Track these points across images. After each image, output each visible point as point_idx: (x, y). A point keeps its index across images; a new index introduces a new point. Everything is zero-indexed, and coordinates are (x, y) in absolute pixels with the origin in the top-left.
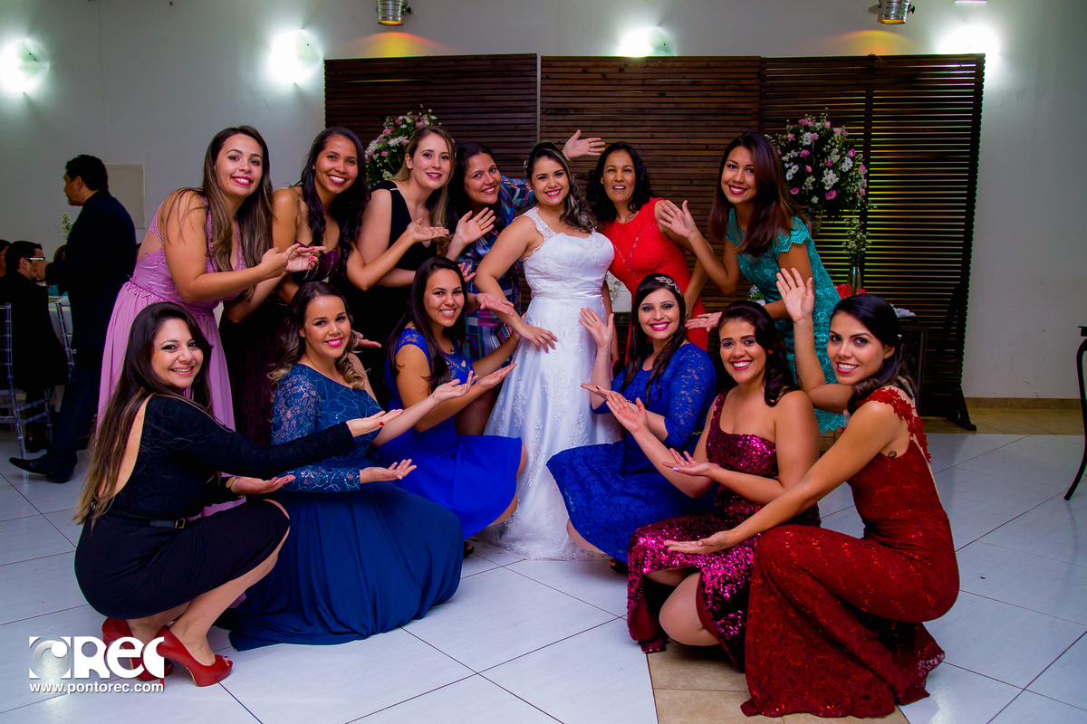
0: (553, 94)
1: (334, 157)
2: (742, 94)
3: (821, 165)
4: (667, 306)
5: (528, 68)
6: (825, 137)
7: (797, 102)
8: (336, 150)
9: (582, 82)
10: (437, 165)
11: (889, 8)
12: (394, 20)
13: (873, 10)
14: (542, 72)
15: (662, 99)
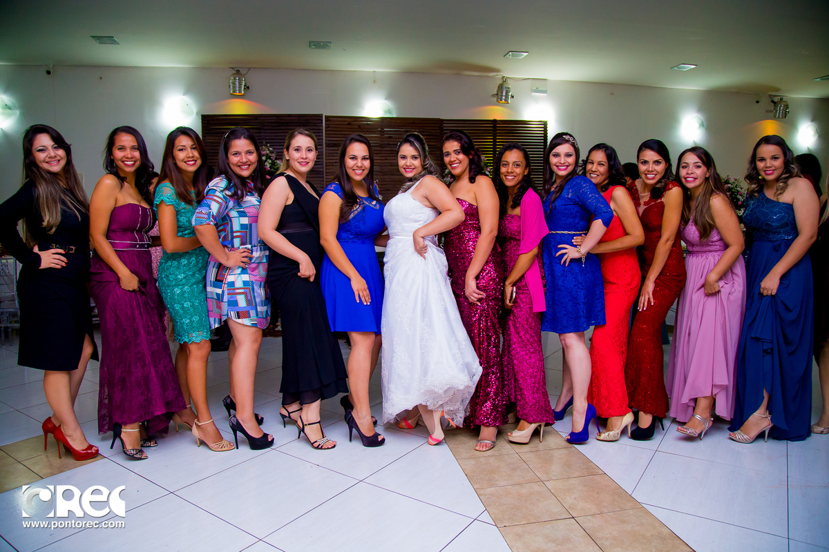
0: (330, 136)
2: (431, 137)
4: (568, 155)
5: (318, 122)
9: (347, 129)
10: (304, 157)
11: (502, 96)
12: (240, 92)
13: (493, 96)
14: (326, 124)
15: (391, 140)
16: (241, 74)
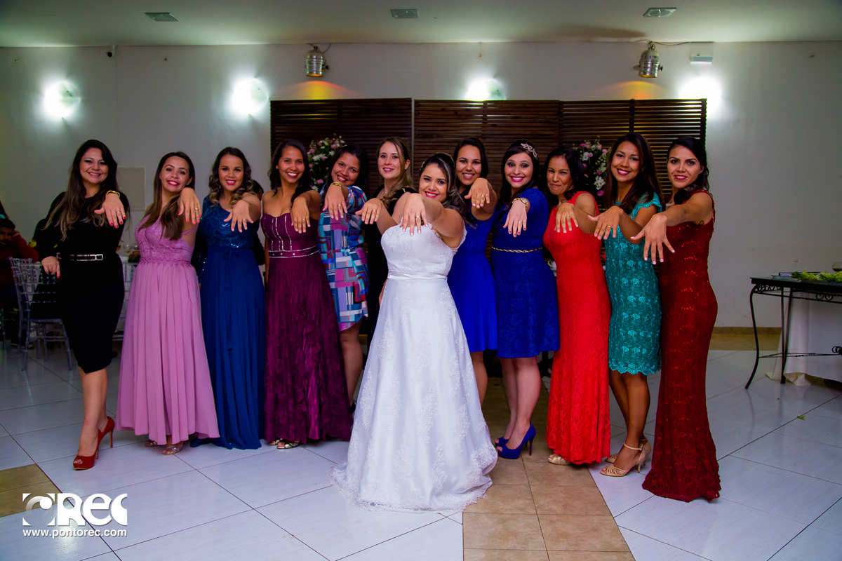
0: (422, 124)
1: (288, 161)
2: (547, 125)
3: (595, 173)
5: (406, 108)
6: (598, 154)
7: (583, 130)
8: (289, 157)
9: (441, 117)
11: (646, 68)
12: (317, 74)
13: (635, 68)
14: (415, 110)
15: (495, 128)
16: (319, 52)
